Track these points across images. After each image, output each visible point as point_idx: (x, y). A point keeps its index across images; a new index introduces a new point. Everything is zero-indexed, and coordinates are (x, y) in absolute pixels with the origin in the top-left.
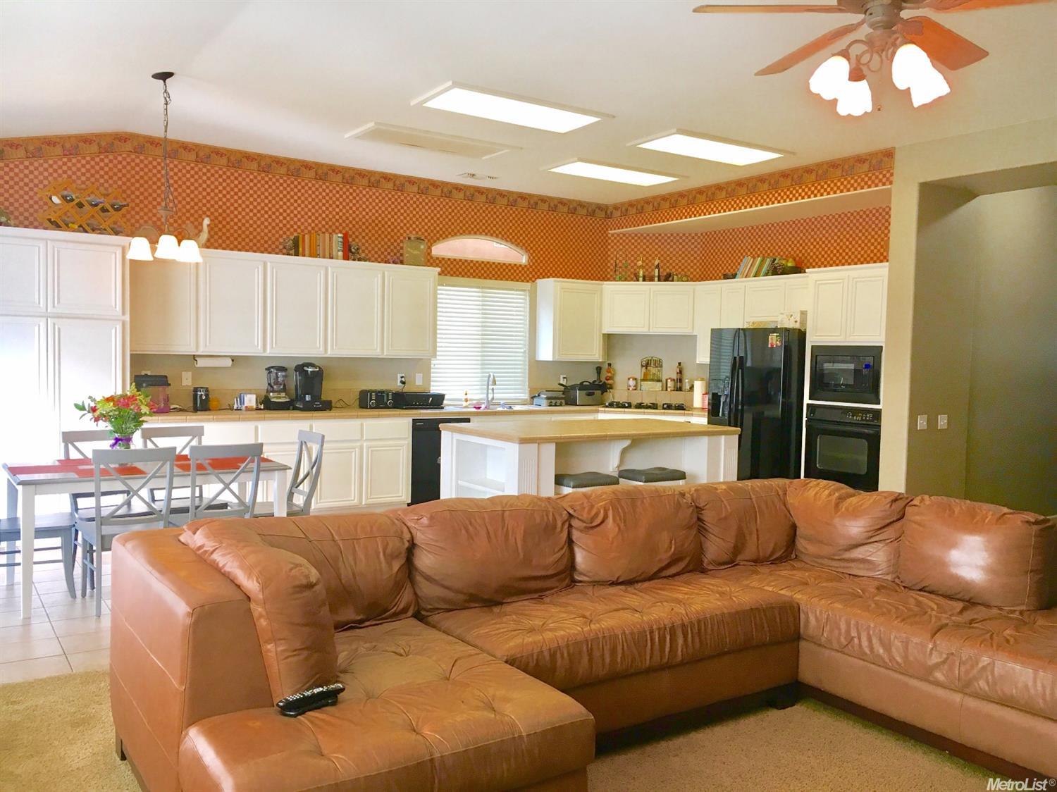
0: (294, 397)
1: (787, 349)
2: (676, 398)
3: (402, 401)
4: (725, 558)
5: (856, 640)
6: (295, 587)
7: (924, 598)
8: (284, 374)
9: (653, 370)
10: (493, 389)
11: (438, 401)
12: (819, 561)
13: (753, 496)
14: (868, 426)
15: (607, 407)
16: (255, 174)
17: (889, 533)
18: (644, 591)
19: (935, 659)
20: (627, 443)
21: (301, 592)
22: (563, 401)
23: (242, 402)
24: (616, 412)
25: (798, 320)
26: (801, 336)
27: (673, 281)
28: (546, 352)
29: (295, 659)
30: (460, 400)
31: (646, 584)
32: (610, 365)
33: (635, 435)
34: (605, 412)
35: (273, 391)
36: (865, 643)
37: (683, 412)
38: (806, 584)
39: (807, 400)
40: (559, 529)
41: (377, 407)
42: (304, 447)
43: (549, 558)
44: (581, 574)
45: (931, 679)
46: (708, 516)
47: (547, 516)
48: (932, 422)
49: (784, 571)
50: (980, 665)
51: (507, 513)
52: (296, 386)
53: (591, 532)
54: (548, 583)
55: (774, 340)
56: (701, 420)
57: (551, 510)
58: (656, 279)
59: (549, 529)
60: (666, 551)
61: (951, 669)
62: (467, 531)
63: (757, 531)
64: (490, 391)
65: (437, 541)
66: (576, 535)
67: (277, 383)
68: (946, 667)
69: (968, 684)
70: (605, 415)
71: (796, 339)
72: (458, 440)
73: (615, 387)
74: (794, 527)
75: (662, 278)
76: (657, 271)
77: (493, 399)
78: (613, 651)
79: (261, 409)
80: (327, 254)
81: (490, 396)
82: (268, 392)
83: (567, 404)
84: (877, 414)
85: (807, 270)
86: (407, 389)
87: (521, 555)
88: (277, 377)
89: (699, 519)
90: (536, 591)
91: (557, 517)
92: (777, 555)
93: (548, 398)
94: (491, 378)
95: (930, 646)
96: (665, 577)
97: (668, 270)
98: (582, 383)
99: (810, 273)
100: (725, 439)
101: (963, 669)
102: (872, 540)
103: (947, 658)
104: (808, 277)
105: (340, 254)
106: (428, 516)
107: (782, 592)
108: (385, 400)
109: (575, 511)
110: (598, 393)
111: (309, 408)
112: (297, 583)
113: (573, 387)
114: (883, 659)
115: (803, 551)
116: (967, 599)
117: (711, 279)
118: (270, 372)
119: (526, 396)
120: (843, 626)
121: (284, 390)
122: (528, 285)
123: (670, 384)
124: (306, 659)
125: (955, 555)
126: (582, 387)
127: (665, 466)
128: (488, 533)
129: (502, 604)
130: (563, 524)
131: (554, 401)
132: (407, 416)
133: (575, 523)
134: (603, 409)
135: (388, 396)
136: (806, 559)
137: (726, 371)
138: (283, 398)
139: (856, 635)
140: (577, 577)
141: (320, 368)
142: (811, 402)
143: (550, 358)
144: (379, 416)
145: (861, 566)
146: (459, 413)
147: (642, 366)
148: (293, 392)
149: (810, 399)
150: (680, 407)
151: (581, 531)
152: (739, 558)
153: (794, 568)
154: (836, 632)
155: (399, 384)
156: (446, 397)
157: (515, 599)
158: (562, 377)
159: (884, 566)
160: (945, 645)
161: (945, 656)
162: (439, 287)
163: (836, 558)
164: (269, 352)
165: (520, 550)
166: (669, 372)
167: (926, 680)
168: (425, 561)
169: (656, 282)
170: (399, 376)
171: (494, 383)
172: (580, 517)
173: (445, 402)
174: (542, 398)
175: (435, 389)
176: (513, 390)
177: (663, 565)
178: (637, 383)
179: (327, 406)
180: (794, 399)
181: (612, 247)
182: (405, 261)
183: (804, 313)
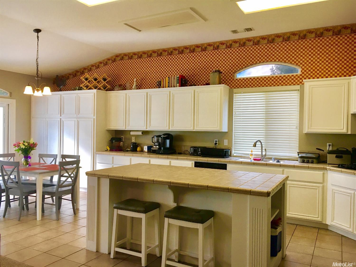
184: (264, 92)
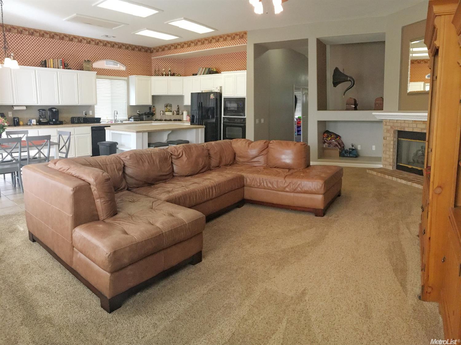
0: (49, 120)
1: (216, 99)
2: (178, 117)
3: (87, 120)
4: (217, 165)
5: (262, 184)
6: (106, 179)
7: (278, 170)
8: (44, 112)
9: (169, 108)
10: (116, 116)
11: (98, 120)
12: (244, 163)
13: (222, 145)
14: (242, 123)
15: (155, 121)
16: (39, 38)
17: (265, 152)
18: (197, 177)
19: (286, 185)
20: (170, 132)
21: (107, 181)
22: (139, 119)
23: (31, 122)
24: (158, 123)
25: (219, 89)
26: (220, 95)
27: (175, 76)
28: (133, 103)
29: (107, 204)
30: (105, 120)
31: (196, 176)
32: (154, 106)
33: (173, 129)
34: (154, 123)
35: (41, 118)
36: (265, 184)
37: (181, 122)
38: (243, 170)
39: (223, 116)
40: (168, 159)
41: (78, 123)
42: (61, 137)
43: (167, 169)
44: (176, 173)
45: (285, 190)
46: (212, 152)
47: (165, 155)
48: (260, 121)
49: (234, 167)
50: (298, 184)
51: (152, 154)
52: (50, 116)
53: (179, 159)
54: (167, 177)
55: (212, 96)
56: (188, 124)
57: (165, 152)
58: (170, 75)
59: (166, 159)
60: (201, 165)
61: (290, 187)
62: (142, 161)
63: (225, 156)
64: (115, 116)
65: (133, 164)
66: (174, 161)
67: (42, 115)
68: (289, 186)
69: (295, 190)
70: (155, 124)
71: (219, 95)
72: (112, 133)
73: (156, 114)
74: (235, 154)
75: (166, 75)
76: (170, 72)
77: (116, 119)
78: (196, 196)
79: (38, 125)
80: (57, 67)
81: (115, 118)
82: (40, 118)
83: (140, 120)
84: (245, 119)
85: (221, 72)
86: (87, 116)
87: (159, 168)
88: (43, 113)
89: (209, 154)
90: (164, 180)
91: (168, 155)
92: (231, 163)
93: (134, 118)
94: (116, 112)
95: (284, 181)
96: (201, 173)
97: (173, 72)
98: (145, 113)
99: (223, 73)
100: (201, 130)
101: (293, 186)
102: (260, 155)
103: (289, 184)
104: (221, 75)
105: (61, 67)
106: (129, 156)
107: (238, 173)
108: (81, 121)
109: (172, 153)
110: (151, 116)
111: (55, 124)
112: (106, 178)
113: (142, 115)
114: (270, 187)
115: (238, 161)
116: (288, 168)
117: (188, 76)
118: (40, 111)
119: (127, 118)
120: (258, 180)
121: (45, 118)
122: (126, 78)
123: (175, 112)
124: (110, 204)
125: (283, 157)
126: (145, 114)
127: (182, 139)
128: (148, 161)
129: (154, 184)
130: (170, 157)
131: (136, 119)
132: (90, 126)
133: (173, 157)
134: (154, 122)
135: (81, 119)
136: (239, 163)
137: (195, 107)
138: (45, 121)
139: (262, 182)
140: (174, 175)
141: (58, 110)
142: (224, 116)
143: (134, 104)
144: (79, 126)
145: (257, 163)
146: (107, 124)
147: (165, 107)
148: (48, 119)
149: (224, 115)
150: (180, 120)
151: (175, 159)
152: (220, 165)
153: (237, 166)
154: (256, 182)
155: (84, 115)
156: (101, 119)
157: (158, 182)
158: (138, 111)
159: (263, 162)
160: (288, 180)
161: (288, 183)
162: (97, 79)
163: (249, 161)
164: (39, 104)
165: (158, 166)
166: (174, 109)
167: (284, 191)
168: (129, 171)
169: (170, 76)
170: (84, 112)
171: (117, 114)
172: (174, 154)
173: (101, 121)
174: (132, 118)
175: (96, 116)
176: (123, 115)
177: (201, 169)
178: (163, 112)
179: (61, 123)
180: (219, 116)
181: (153, 64)
182: (84, 69)
183: (221, 87)
184: (109, 79)
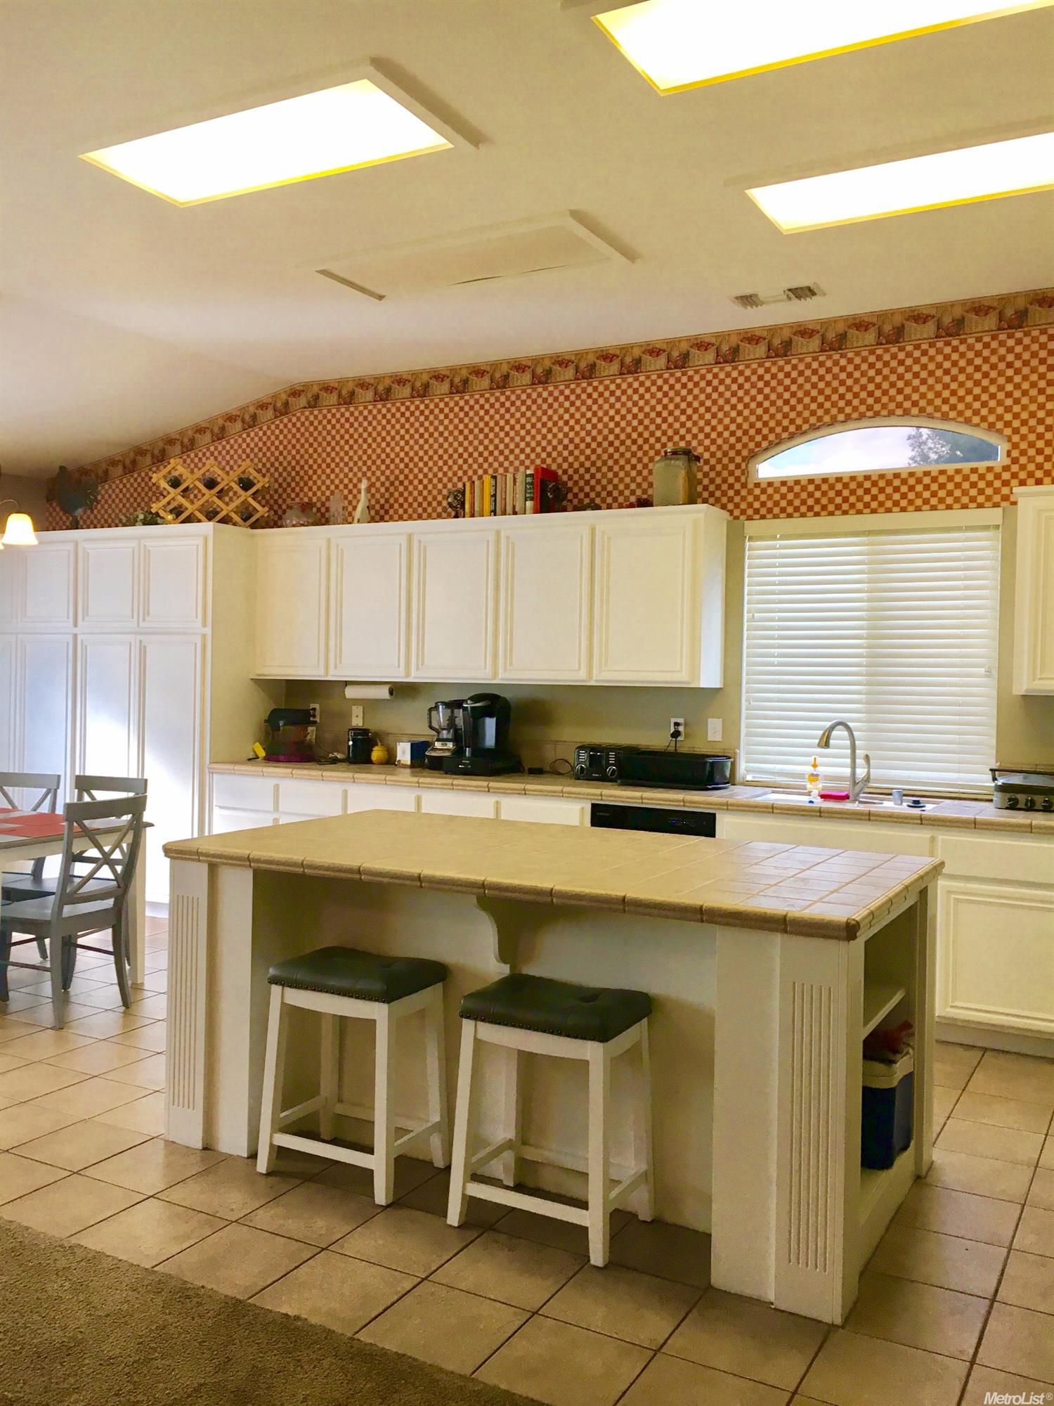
35: (439, 740)
41: (586, 778)
80: (508, 508)
86: (688, 746)
105: (529, 504)
108: (604, 765)
122: (997, 516)
132: (577, 797)
135: (607, 758)
155: (671, 737)
170: (672, 722)
182: (654, 499)
184: (862, 534)
